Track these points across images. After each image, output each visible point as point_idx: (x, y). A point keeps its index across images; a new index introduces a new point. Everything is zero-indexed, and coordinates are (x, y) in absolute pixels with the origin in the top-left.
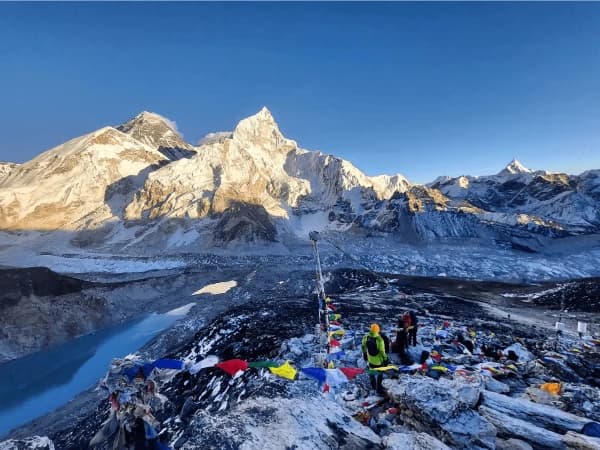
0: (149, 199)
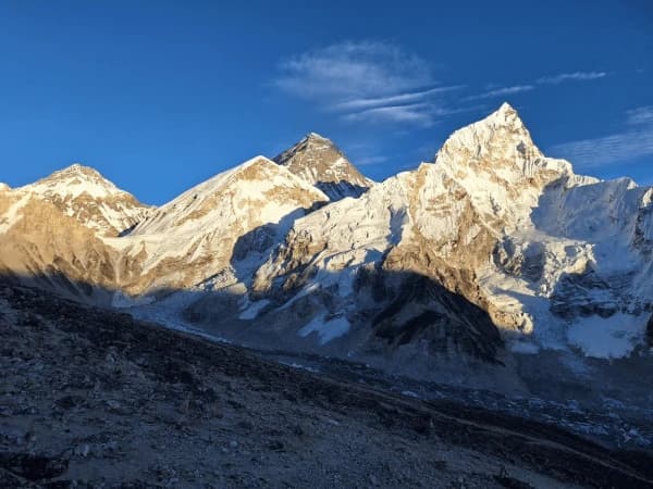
0: (288, 258)
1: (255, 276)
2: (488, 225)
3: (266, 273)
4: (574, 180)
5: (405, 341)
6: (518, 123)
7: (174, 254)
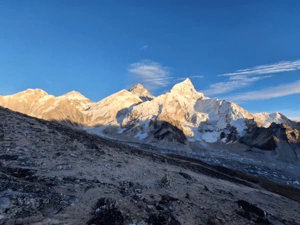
0: (131, 117)
1: (122, 121)
2: (183, 109)
3: (125, 121)
4: (204, 98)
5: (162, 139)
6: (191, 83)
7: (100, 115)
